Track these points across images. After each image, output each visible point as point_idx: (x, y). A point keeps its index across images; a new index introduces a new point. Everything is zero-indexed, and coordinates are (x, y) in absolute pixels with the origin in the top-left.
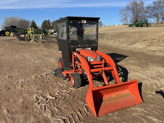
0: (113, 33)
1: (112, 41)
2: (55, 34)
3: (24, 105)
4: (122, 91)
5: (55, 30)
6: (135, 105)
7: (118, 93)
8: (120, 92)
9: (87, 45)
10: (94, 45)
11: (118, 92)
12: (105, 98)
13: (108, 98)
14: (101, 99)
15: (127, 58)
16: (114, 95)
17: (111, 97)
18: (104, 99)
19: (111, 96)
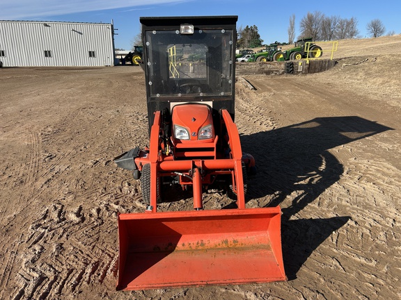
0: (393, 55)
1: (380, 80)
2: (241, 59)
3: (11, 224)
4: (246, 233)
5: (242, 49)
6: (255, 282)
7: (230, 237)
8: (239, 233)
9: (201, 95)
10: (222, 94)
11: (232, 234)
12: (183, 245)
13: (194, 247)
14: (170, 244)
15: (384, 134)
16: (213, 240)
17: (203, 244)
18: (179, 245)
19: (205, 241)
